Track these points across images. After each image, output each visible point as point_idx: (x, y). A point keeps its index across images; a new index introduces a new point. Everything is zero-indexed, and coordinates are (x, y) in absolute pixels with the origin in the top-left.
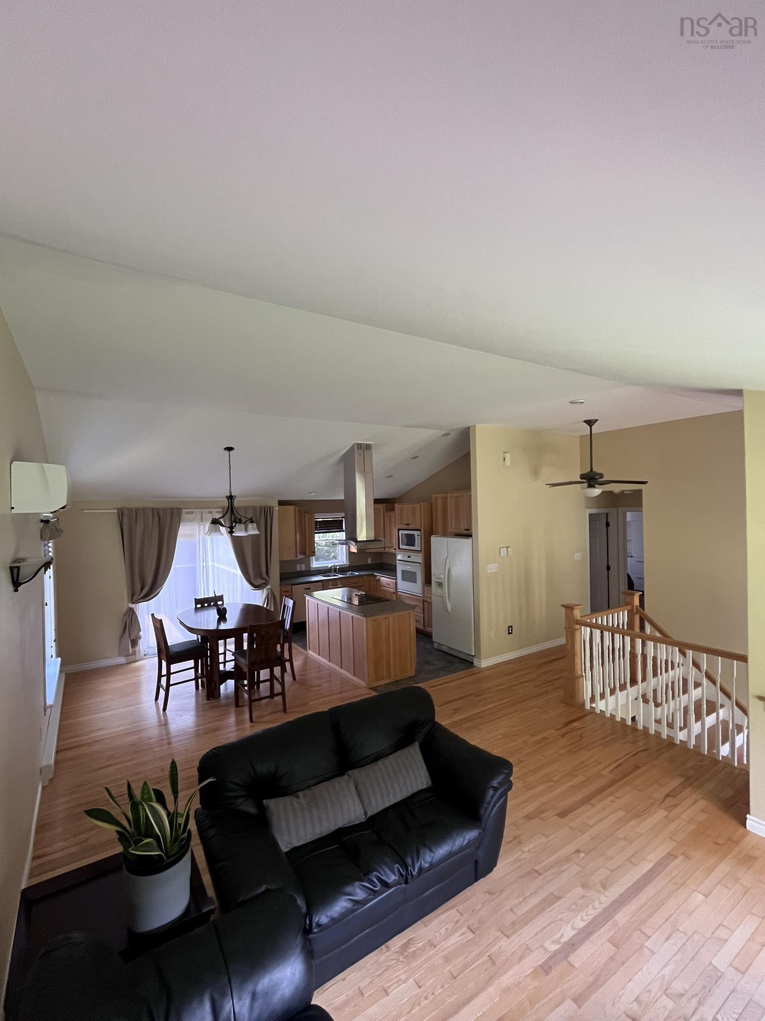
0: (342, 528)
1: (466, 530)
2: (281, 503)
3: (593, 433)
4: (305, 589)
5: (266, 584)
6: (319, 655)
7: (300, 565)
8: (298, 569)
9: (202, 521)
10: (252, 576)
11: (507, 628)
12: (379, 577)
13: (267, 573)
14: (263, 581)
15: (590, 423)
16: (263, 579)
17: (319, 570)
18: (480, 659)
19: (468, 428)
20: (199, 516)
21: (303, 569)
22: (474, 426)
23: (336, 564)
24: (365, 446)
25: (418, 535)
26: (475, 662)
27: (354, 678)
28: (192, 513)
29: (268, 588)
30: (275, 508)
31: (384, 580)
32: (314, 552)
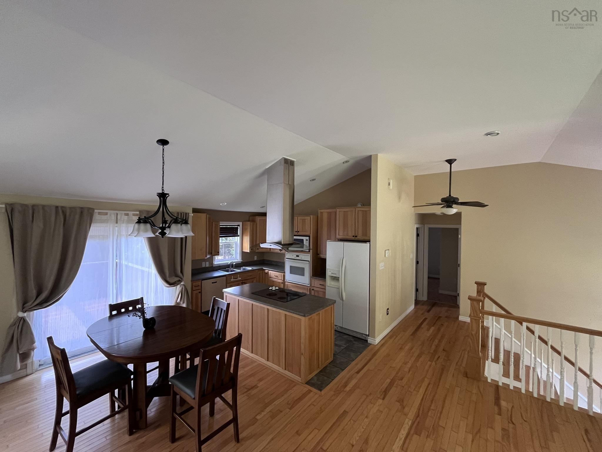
0: (238, 234)
1: (353, 236)
2: (195, 211)
3: (452, 171)
4: (213, 283)
5: (180, 281)
6: (252, 353)
7: (204, 263)
8: (203, 266)
9: (117, 223)
10: (167, 275)
11: (386, 310)
12: (267, 271)
13: (182, 272)
14: (177, 279)
15: (450, 162)
16: (177, 276)
17: (220, 266)
18: (375, 338)
19: (370, 156)
20: (113, 217)
21: (207, 266)
22: (376, 156)
23: (233, 261)
24: (290, 161)
25: (306, 240)
26: (369, 340)
27: (287, 373)
28: (106, 214)
29: (182, 285)
30: (190, 215)
31: (273, 273)
32: (219, 252)
